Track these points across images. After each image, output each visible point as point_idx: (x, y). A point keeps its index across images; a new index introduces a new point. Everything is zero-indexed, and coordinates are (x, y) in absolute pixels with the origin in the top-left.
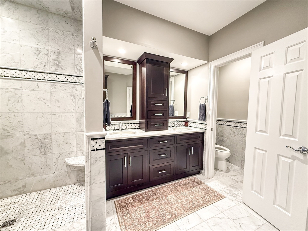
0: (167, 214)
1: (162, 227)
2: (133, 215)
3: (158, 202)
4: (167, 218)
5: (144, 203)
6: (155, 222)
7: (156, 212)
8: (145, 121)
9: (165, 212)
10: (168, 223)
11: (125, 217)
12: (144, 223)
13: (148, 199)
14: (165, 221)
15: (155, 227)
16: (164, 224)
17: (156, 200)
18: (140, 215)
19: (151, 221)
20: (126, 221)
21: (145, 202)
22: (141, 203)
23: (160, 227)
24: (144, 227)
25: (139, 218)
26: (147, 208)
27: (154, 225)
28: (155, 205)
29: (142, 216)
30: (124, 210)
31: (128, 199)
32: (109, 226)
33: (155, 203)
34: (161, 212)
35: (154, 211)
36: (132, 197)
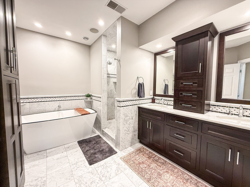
0: (148, 175)
1: (136, 173)
2: (137, 156)
3: (156, 167)
4: (144, 175)
5: (149, 159)
6: (137, 168)
7: (146, 167)
8: (173, 99)
9: (149, 173)
10: (140, 177)
11: (134, 153)
12: (134, 162)
13: (155, 161)
14: (141, 174)
15: (134, 169)
16: (138, 174)
17: (156, 165)
18: (139, 159)
19: (137, 166)
20: (132, 154)
21: (151, 159)
22: (148, 158)
23: (135, 171)
24: (132, 163)
25: (136, 159)
26: (146, 162)
27: (135, 168)
28: (152, 166)
29: (139, 160)
30: (138, 151)
31: (147, 150)
32: (127, 150)
33: (153, 165)
34: (147, 170)
35: (145, 166)
36: (150, 152)
